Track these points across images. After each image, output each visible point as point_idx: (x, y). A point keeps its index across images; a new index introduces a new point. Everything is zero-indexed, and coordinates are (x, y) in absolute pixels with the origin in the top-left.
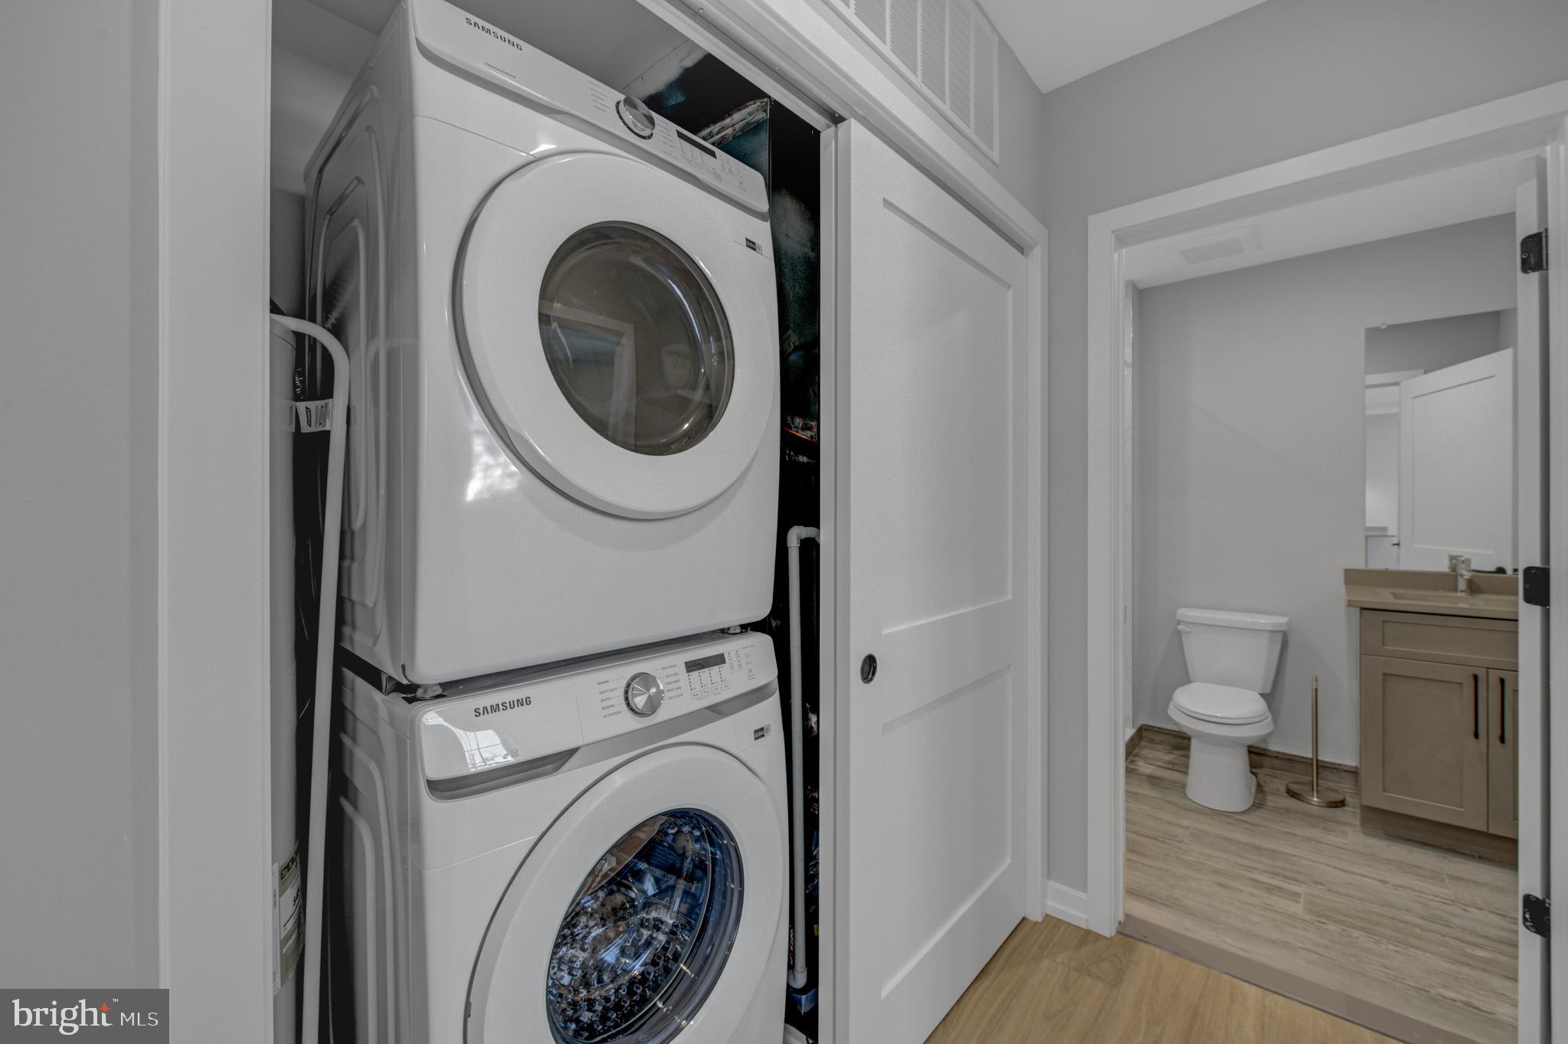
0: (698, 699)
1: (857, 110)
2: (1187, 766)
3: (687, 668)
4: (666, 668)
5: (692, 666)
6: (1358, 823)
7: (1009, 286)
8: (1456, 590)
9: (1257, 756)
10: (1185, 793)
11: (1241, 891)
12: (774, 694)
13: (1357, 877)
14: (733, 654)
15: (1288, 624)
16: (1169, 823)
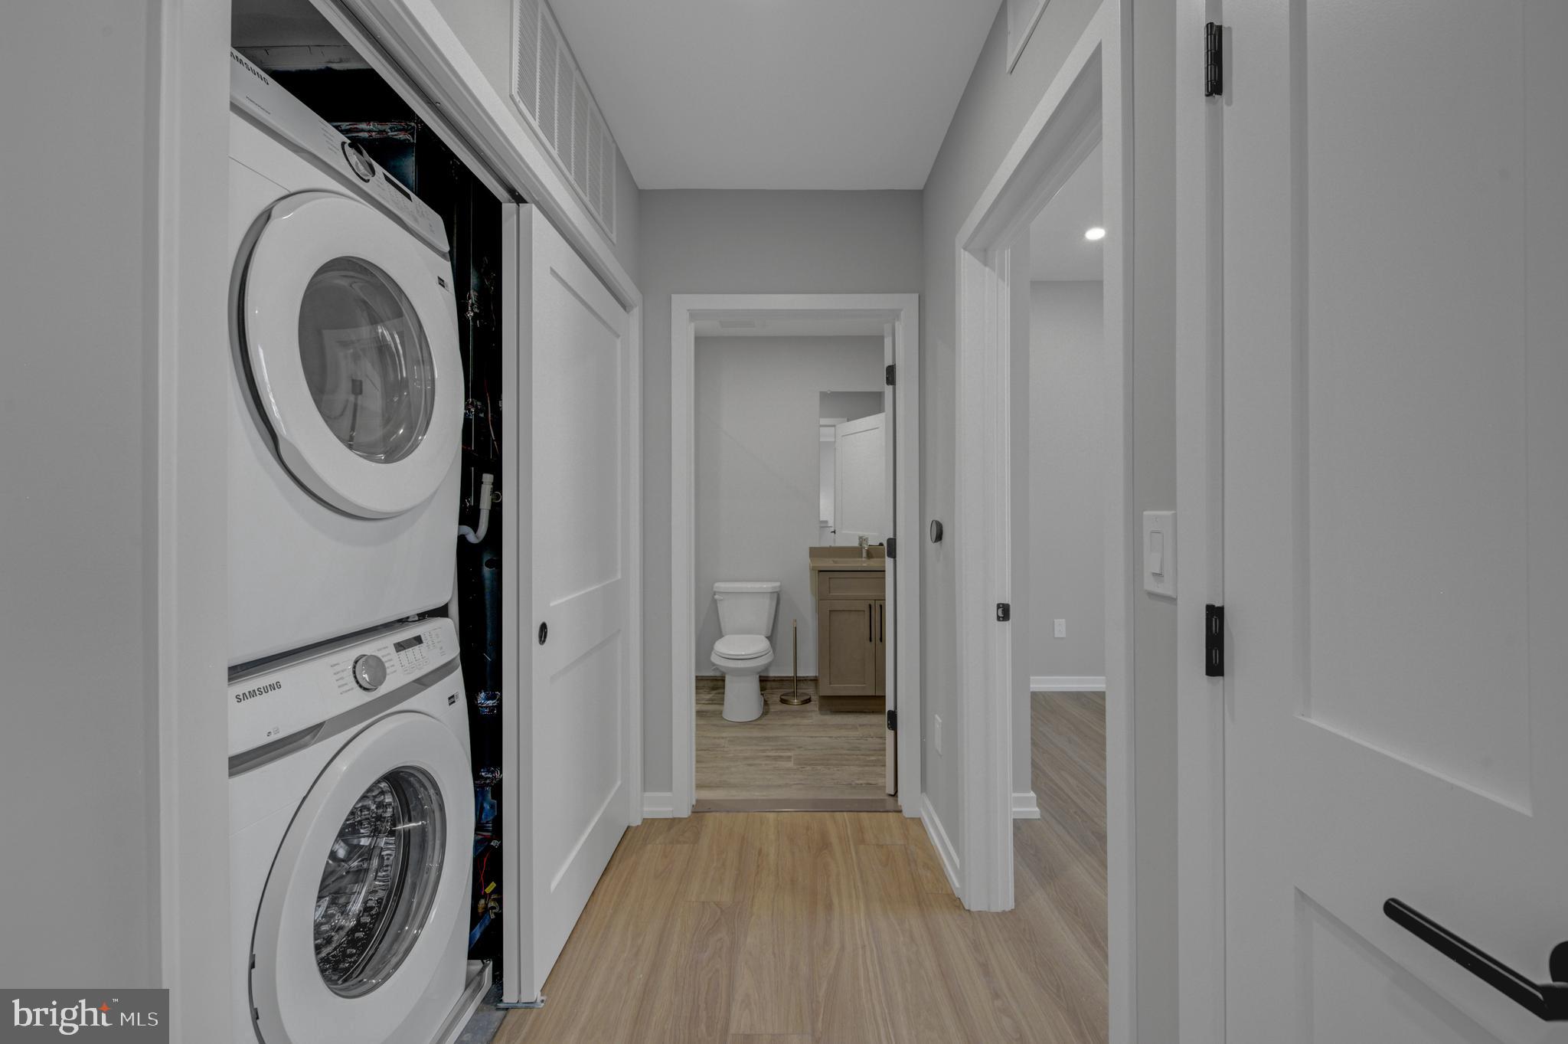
0: (408, 673)
1: (535, 196)
2: (723, 700)
3: (396, 648)
4: (381, 647)
5: (400, 647)
6: (817, 709)
7: (618, 336)
8: (862, 557)
9: (764, 681)
10: (722, 717)
11: (761, 765)
12: (457, 668)
13: (818, 739)
14: (427, 635)
15: (780, 587)
16: (715, 738)
